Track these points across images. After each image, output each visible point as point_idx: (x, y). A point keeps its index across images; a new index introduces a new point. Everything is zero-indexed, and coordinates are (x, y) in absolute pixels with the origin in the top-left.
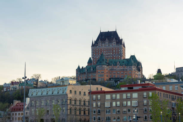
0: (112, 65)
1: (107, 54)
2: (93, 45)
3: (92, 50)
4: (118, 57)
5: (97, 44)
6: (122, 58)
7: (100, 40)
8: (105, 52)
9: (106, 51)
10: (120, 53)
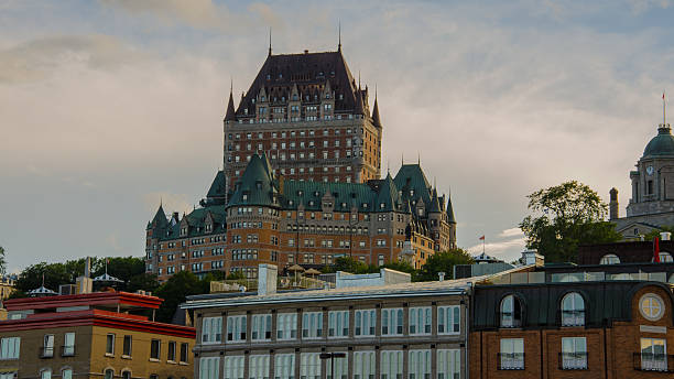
0: (301, 206)
1: (293, 156)
2: (232, 116)
3: (229, 135)
4: (344, 169)
5: (252, 109)
6: (362, 177)
7: (263, 92)
8: (284, 145)
9: (288, 142)
10: (349, 154)
